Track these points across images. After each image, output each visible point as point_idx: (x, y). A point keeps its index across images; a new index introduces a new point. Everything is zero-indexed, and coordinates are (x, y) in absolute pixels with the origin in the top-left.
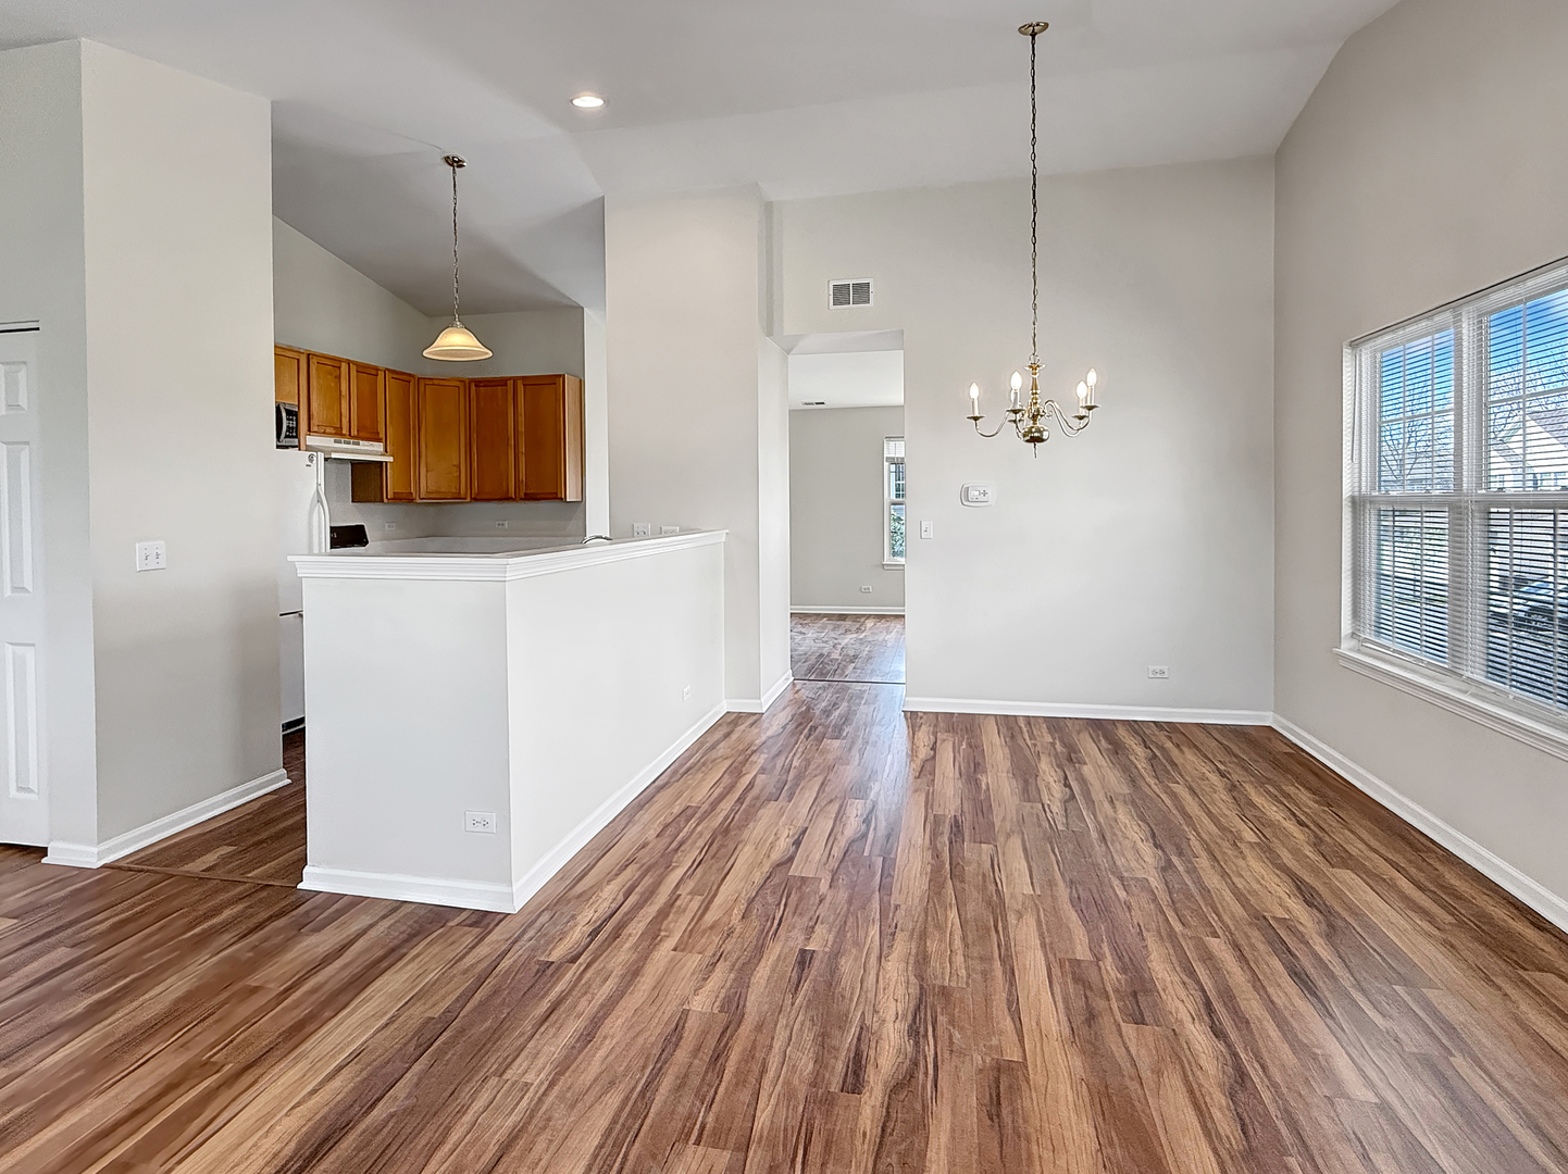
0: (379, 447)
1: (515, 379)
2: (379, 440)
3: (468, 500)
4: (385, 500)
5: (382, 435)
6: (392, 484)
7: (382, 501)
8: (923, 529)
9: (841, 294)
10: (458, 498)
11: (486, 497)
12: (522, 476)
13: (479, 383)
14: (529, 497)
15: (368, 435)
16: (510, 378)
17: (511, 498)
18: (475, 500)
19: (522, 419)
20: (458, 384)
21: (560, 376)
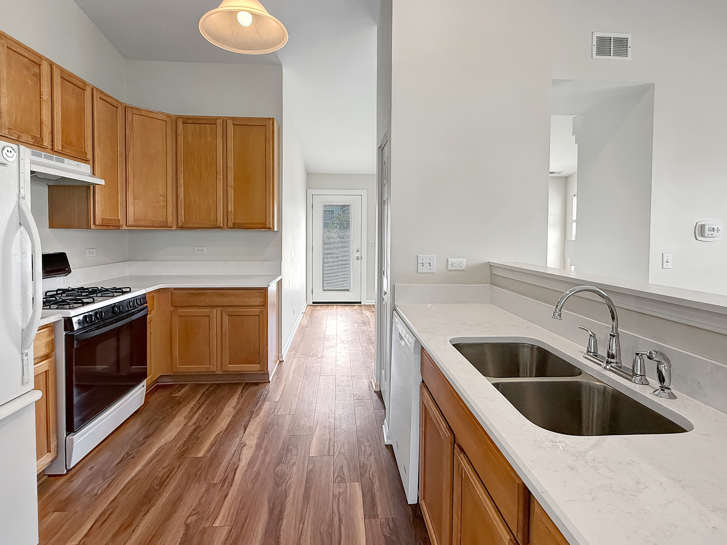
0: (86, 168)
1: (225, 120)
2: (86, 161)
3: (174, 228)
4: (93, 226)
5: (90, 156)
6: (100, 209)
7: (88, 227)
8: (665, 260)
9: (604, 46)
10: (165, 226)
11: (191, 225)
12: (231, 208)
13: (188, 121)
14: (237, 226)
15: (74, 154)
16: (220, 118)
17: (220, 227)
18: (182, 228)
19: (231, 155)
20: (165, 117)
21: (270, 119)
